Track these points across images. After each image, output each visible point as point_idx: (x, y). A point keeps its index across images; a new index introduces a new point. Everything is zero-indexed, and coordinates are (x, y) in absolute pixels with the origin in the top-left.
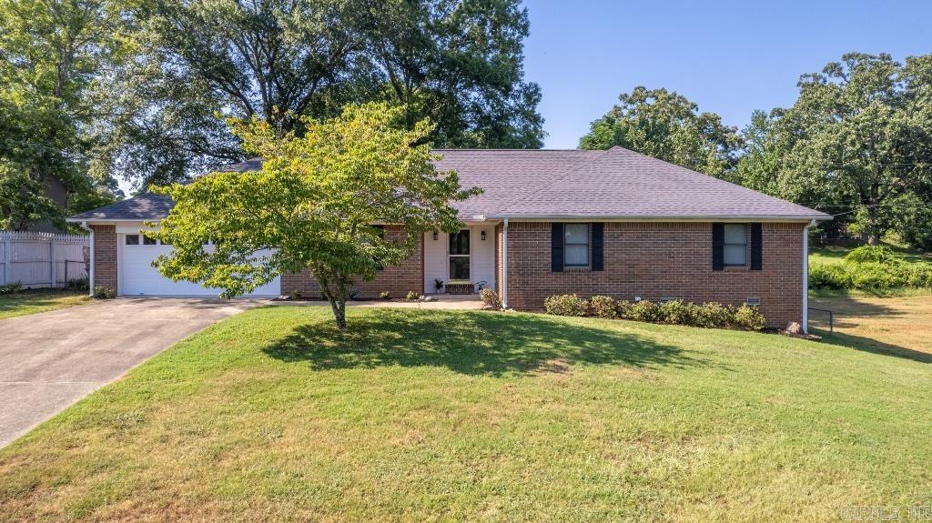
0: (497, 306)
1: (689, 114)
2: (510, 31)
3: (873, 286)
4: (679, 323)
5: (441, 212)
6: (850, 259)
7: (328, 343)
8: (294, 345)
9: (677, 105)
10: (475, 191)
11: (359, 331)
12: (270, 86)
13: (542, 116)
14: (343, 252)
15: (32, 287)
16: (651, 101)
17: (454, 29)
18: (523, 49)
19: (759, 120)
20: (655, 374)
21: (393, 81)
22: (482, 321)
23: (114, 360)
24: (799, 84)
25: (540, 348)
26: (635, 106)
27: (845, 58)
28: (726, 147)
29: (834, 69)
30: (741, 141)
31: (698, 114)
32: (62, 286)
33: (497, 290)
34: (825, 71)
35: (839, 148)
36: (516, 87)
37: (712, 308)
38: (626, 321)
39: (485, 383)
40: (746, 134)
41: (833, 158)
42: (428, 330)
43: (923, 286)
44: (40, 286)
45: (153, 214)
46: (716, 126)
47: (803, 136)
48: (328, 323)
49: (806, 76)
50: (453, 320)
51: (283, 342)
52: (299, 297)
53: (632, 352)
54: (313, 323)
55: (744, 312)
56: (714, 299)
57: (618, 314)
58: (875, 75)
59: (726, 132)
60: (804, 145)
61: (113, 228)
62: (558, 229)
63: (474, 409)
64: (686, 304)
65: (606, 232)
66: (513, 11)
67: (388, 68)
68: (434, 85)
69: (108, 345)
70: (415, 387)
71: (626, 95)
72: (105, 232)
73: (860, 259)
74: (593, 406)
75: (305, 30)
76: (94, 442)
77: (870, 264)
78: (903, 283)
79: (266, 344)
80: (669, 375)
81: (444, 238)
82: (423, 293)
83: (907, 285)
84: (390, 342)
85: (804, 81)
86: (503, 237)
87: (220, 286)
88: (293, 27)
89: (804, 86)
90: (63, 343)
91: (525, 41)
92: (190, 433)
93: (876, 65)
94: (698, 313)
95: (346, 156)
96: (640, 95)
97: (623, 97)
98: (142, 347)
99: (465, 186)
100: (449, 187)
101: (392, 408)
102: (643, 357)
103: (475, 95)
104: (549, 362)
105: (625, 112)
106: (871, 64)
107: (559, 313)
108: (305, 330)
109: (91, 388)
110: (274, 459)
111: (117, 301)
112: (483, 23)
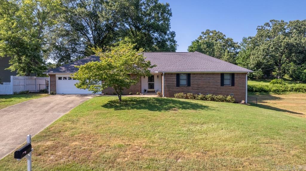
0: (161, 96)
1: (223, 38)
2: (166, 15)
3: (277, 91)
4: (211, 100)
5: (146, 71)
6: (271, 83)
7: (118, 105)
8: (109, 105)
9: (219, 35)
10: (155, 66)
11: (125, 102)
12: (95, 33)
13: (176, 41)
14: (122, 82)
15: (31, 92)
16: (211, 34)
17: (149, 15)
18: (170, 21)
19: (245, 40)
20: (199, 111)
21: (131, 30)
22: (157, 99)
23: (65, 108)
24: (257, 29)
25: (171, 106)
26: (206, 36)
27: (271, 21)
28: (235, 48)
29: (267, 24)
30: (239, 47)
31: (226, 38)
32: (39, 91)
33: (162, 92)
34: (265, 25)
35: (268, 49)
36: (168, 32)
37: (220, 96)
38: (196, 100)
39: (157, 113)
40: (241, 44)
41: (266, 52)
42: (143, 101)
43: (292, 91)
44: (33, 91)
45: (66, 71)
46: (231, 42)
47: (257, 46)
48: (117, 100)
49: (259, 26)
50: (149, 99)
51: (106, 104)
52: (107, 94)
53: (195, 107)
54: (113, 100)
55: (229, 98)
56: (221, 94)
57: (194, 98)
58: (279, 27)
59: (235, 44)
60: (258, 48)
61: (55, 75)
62: (178, 75)
63: (154, 118)
64: (213, 95)
65: (191, 76)
66: (167, 9)
67: (130, 26)
68: (144, 31)
69: (62, 105)
70: (140, 114)
71: (204, 32)
72: (53, 76)
73: (274, 83)
74: (182, 117)
75: (106, 18)
76: (68, 124)
77: (276, 85)
78: (286, 90)
79: (102, 105)
80: (203, 112)
81: (147, 78)
82: (141, 93)
83: (287, 91)
84: (133, 104)
85: (259, 28)
86: (163, 77)
87: (92, 90)
88: (102, 16)
89: (258, 30)
90: (50, 105)
91: (171, 18)
92: (89, 123)
93: (280, 24)
94: (216, 98)
95: (122, 58)
96: (208, 32)
97: (203, 33)
98: (70, 106)
99: (152, 64)
100: (148, 65)
101: (135, 118)
102: (197, 108)
103: (156, 35)
104: (173, 109)
105: (203, 38)
106: (278, 23)
107: (178, 98)
108: (111, 102)
109: (62, 114)
110: (110, 127)
111: (56, 95)
112: (158, 13)
